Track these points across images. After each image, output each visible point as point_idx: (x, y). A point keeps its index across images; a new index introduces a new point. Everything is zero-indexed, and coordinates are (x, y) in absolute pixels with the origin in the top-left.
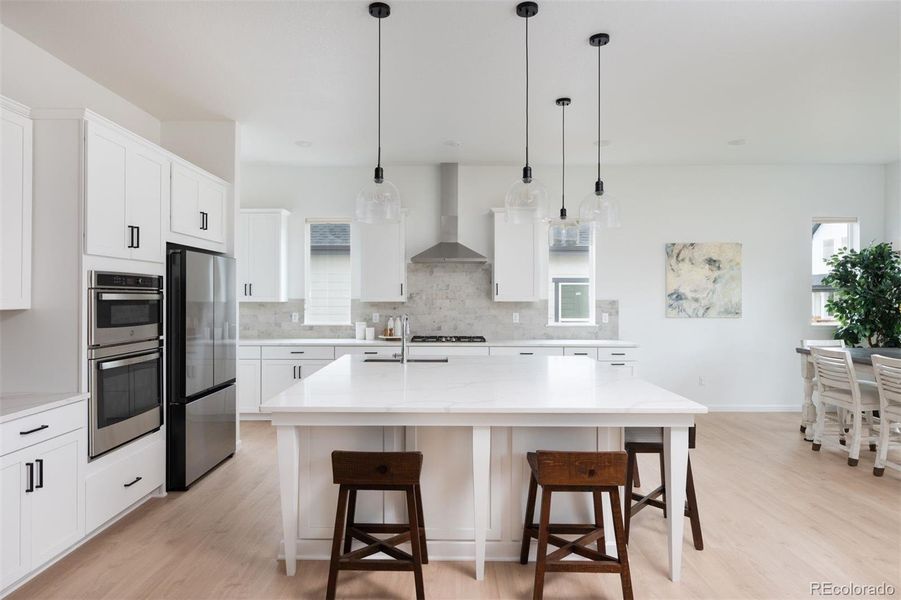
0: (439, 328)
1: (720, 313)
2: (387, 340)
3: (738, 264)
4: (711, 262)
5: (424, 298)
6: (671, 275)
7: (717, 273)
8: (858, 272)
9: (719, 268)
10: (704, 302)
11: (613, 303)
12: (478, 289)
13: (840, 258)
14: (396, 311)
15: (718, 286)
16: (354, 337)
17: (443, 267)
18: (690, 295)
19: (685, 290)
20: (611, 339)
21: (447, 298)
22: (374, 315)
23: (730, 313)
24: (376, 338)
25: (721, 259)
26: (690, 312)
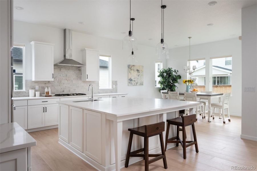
0: (63, 91)
1: (139, 84)
2: (46, 96)
3: (143, 71)
4: (138, 70)
5: (57, 80)
6: (129, 74)
7: (139, 74)
8: (165, 74)
9: (139, 72)
10: (136, 81)
11: (116, 82)
12: (77, 76)
13: (162, 71)
14: (46, 85)
15: (139, 77)
16: (29, 96)
17: (65, 68)
18: (133, 79)
19: (132, 78)
20: (116, 93)
21: (66, 80)
22: (36, 86)
23: (141, 84)
24: (41, 96)
25: (140, 70)
26: (133, 84)
